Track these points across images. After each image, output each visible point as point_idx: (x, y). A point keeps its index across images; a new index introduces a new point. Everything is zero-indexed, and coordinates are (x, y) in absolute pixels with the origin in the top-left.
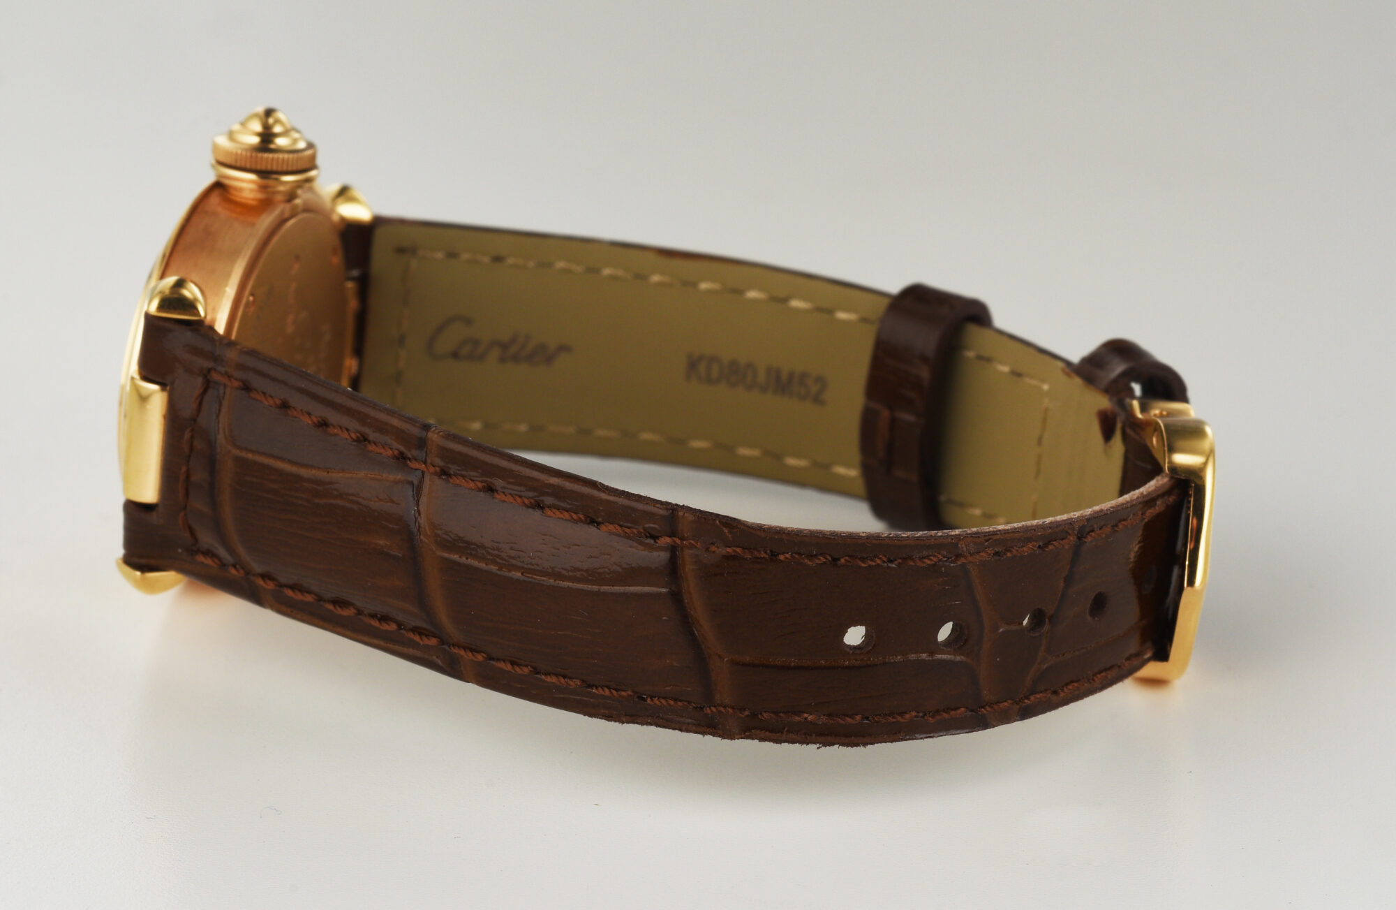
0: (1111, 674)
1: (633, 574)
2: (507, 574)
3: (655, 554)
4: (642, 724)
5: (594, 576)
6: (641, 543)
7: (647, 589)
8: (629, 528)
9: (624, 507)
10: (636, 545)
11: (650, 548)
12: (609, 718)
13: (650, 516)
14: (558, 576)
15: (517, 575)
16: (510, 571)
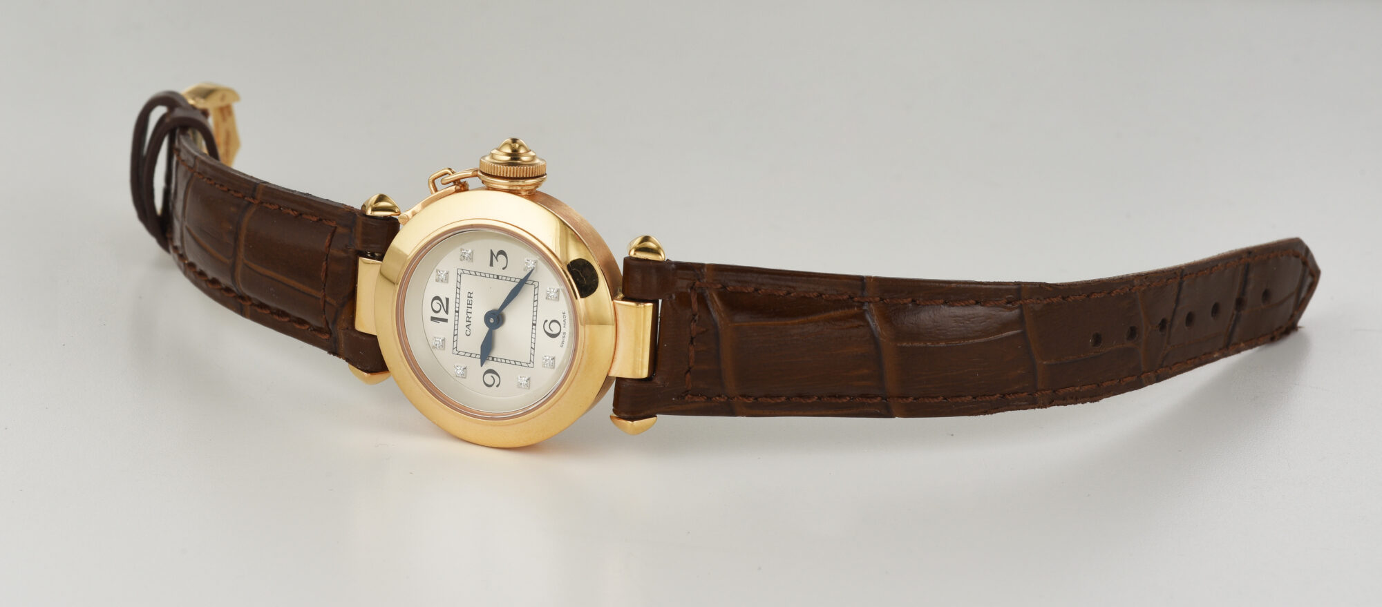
0: (1197, 361)
1: (1006, 326)
2: (937, 345)
3: (1013, 312)
4: (1003, 411)
5: (985, 333)
6: (1006, 308)
7: (1011, 333)
8: (997, 301)
9: (995, 289)
10: (1003, 309)
11: (1011, 309)
12: (985, 413)
13: (1008, 291)
14: (964, 338)
15: (942, 344)
16: (938, 343)
